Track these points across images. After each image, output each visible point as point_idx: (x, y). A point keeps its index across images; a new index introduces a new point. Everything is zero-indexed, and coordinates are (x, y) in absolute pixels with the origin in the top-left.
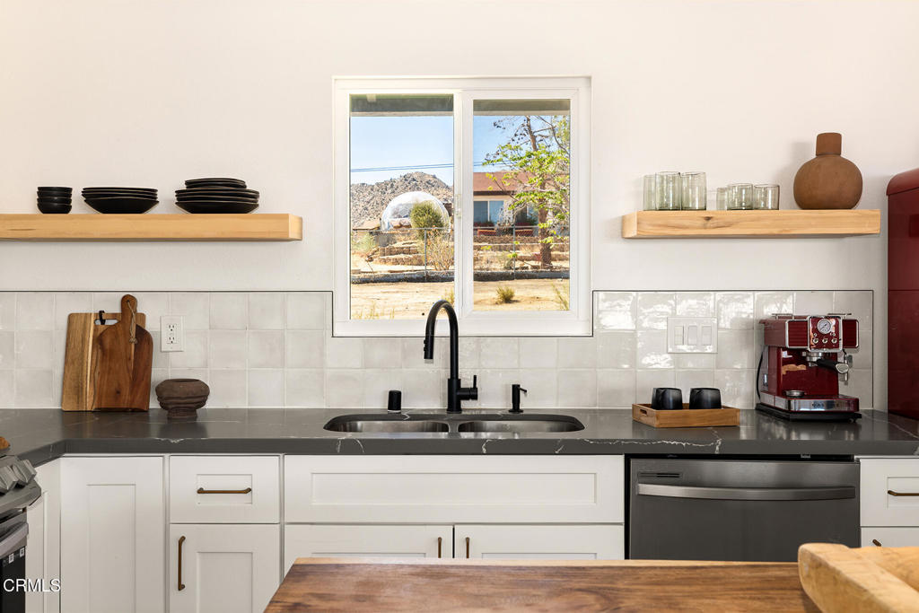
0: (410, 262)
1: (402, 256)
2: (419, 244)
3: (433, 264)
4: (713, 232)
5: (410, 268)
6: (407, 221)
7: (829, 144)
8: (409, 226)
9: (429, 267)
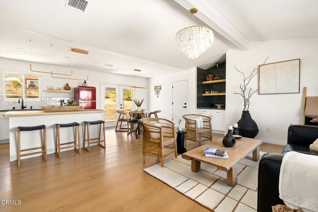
0: (11, 93)
1: (9, 92)
2: (14, 89)
3: (18, 94)
4: (54, 92)
5: (12, 94)
6: (10, 84)
7: (67, 84)
8: (11, 85)
9: (17, 95)
